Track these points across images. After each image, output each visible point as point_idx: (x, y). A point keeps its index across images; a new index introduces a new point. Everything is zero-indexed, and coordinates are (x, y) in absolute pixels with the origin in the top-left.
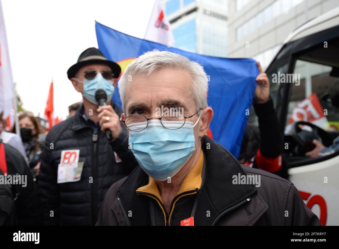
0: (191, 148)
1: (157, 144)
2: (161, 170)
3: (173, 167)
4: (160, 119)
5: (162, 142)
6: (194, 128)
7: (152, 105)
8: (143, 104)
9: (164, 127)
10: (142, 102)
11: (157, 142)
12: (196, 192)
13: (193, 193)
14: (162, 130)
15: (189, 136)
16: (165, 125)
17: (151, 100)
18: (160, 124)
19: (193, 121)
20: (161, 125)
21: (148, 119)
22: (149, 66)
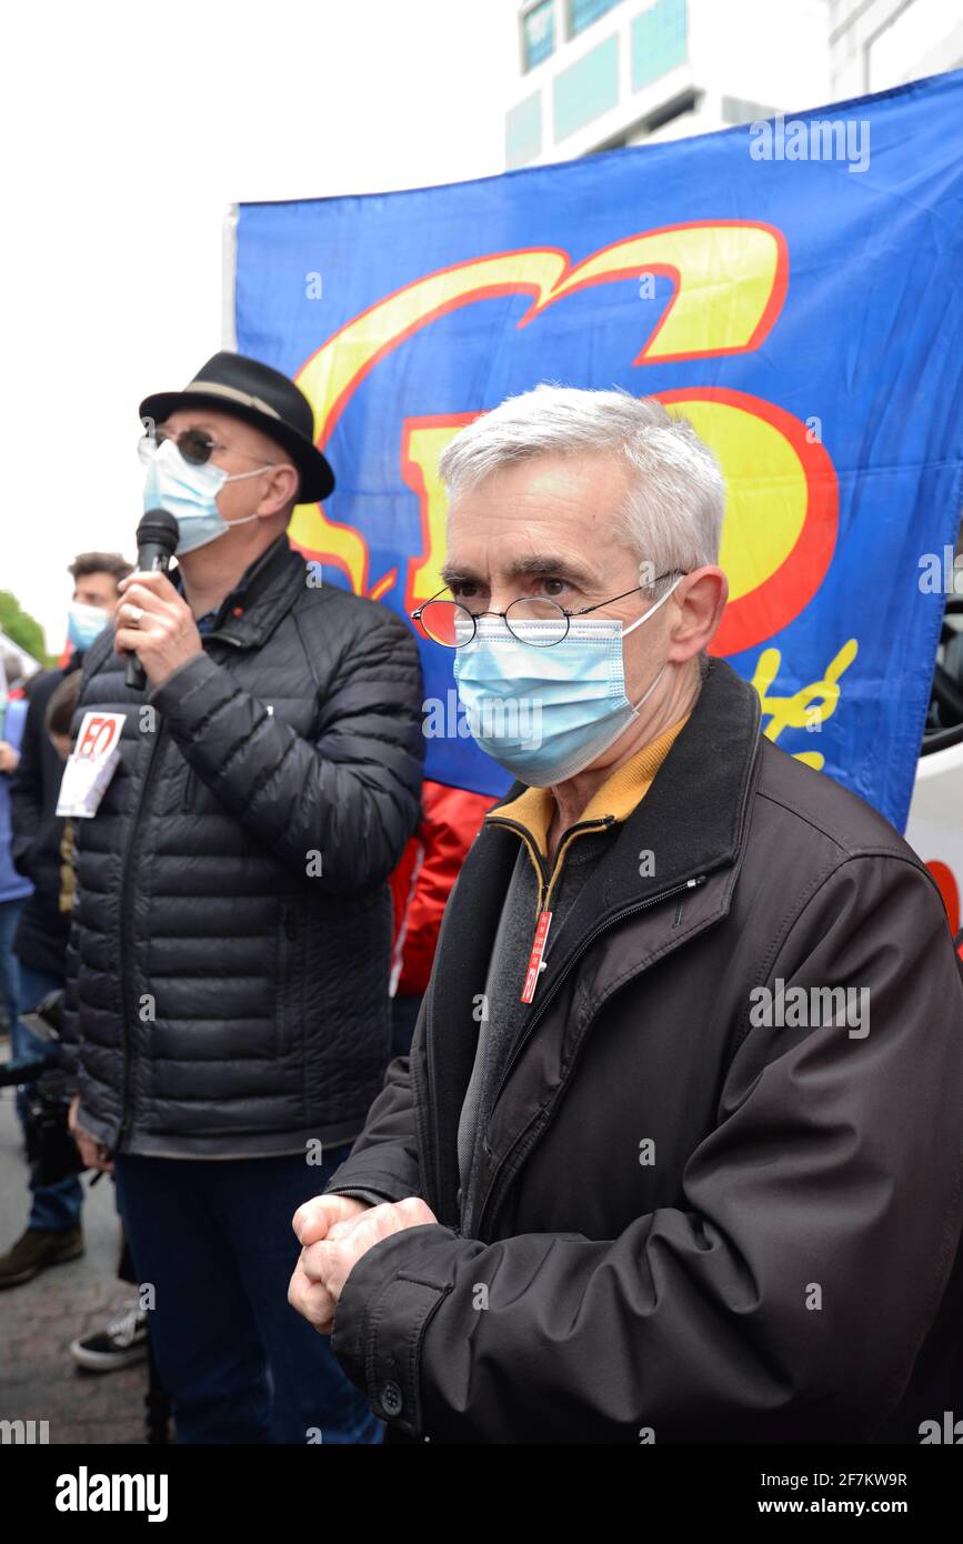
0: (611, 698)
1: (495, 686)
2: (518, 757)
3: (555, 751)
4: (503, 615)
5: (507, 682)
6: (624, 637)
7: (492, 572)
8: (466, 569)
9: (516, 638)
10: (465, 566)
11: (496, 681)
12: (604, 827)
13: (598, 829)
14: (513, 647)
15: (604, 664)
16: (519, 633)
17: (487, 558)
18: (504, 631)
19: (619, 619)
20: (508, 632)
21: (474, 617)
22: (480, 456)
